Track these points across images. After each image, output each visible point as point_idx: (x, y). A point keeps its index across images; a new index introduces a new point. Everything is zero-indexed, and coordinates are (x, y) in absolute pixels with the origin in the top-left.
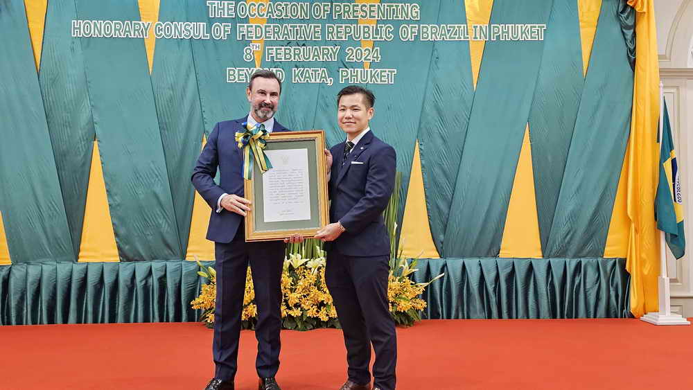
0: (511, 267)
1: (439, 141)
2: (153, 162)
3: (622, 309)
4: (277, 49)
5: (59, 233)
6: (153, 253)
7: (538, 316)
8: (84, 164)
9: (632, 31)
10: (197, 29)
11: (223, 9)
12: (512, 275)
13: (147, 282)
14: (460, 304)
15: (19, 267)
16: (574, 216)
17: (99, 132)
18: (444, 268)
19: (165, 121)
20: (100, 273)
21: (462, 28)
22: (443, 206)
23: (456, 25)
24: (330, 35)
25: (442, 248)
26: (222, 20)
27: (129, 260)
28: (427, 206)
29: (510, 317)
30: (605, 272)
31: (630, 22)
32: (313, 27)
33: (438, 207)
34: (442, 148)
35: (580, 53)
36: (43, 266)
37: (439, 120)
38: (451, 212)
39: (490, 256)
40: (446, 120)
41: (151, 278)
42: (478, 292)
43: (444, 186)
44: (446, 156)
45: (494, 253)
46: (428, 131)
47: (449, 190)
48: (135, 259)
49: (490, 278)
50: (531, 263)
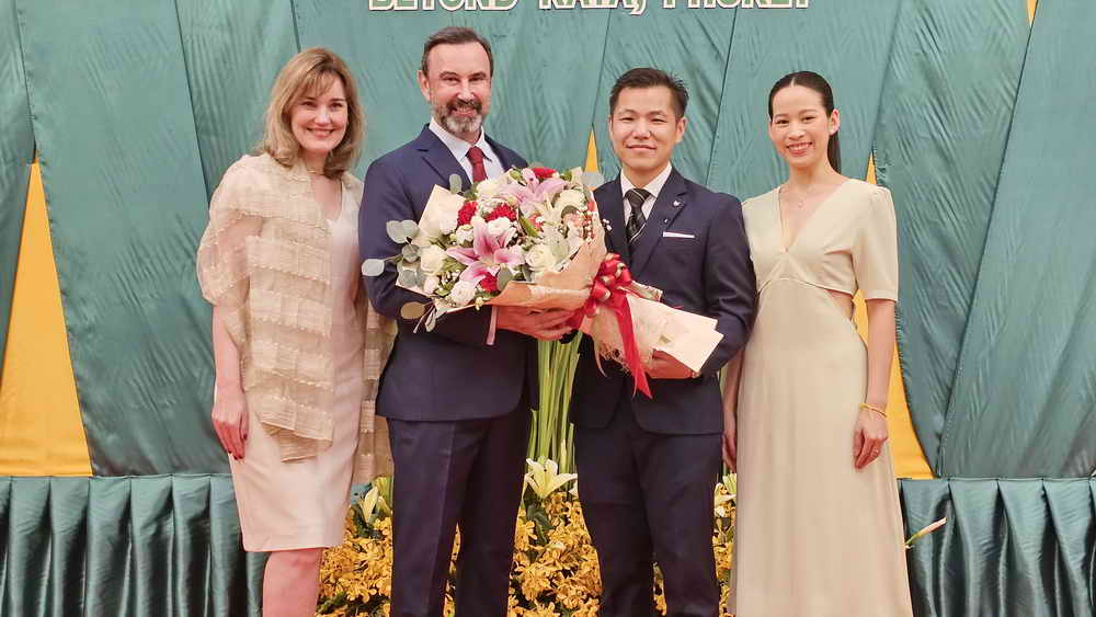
1: (932, 162)
2: (179, 218)
6: (176, 454)
8: (5, 223)
13: (159, 531)
14: (987, 607)
17: (43, 138)
18: (945, 505)
19: (210, 108)
20: (43, 504)
22: (942, 337)
25: (939, 451)
27: (115, 471)
33: (928, 340)
34: (940, 178)
37: (932, 104)
38: (964, 352)
39: (1073, 474)
40: (951, 104)
41: (171, 519)
42: (1038, 572)
43: (945, 283)
44: (952, 202)
45: (1083, 465)
46: (901, 135)
47: (958, 292)
48: (131, 468)
49: (1071, 535)
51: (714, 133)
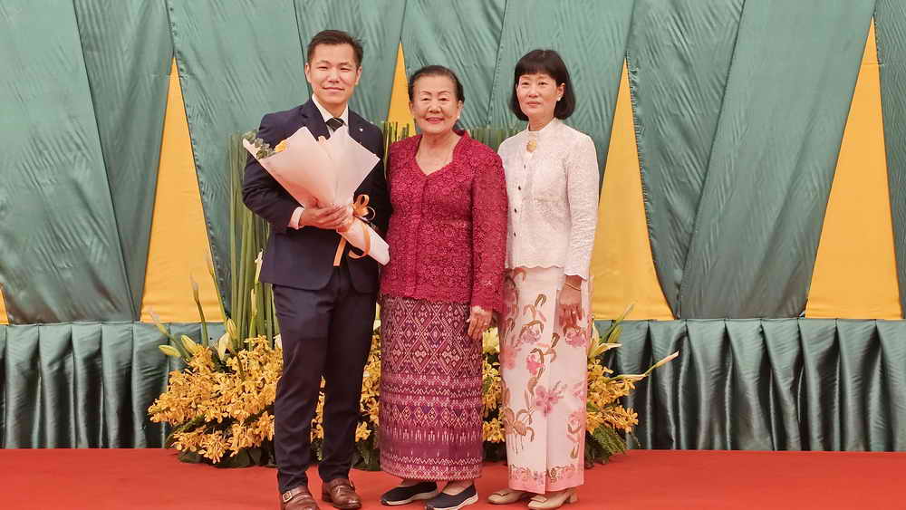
0: (831, 339)
1: (674, 65)
2: (70, 117)
6: (74, 307)
7: (891, 446)
12: (832, 357)
13: (62, 368)
14: (716, 421)
18: (682, 340)
19: (93, 28)
22: (681, 207)
25: (678, 297)
27: (27, 320)
28: (646, 207)
29: (827, 445)
33: (670, 210)
34: (680, 79)
37: (674, 17)
38: (698, 219)
39: (785, 315)
40: (689, 18)
41: (71, 358)
42: (756, 392)
43: (684, 163)
44: (689, 97)
45: (793, 308)
46: (649, 43)
47: (694, 170)
48: (38, 317)
49: (783, 364)
50: (876, 328)
51: (499, 45)
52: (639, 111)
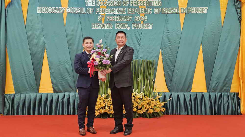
0: (196, 96)
1: (169, 50)
2: (66, 57)
3: (237, 111)
4: (110, 17)
5: (32, 83)
6: (65, 90)
7: (206, 114)
8: (41, 58)
9: (240, 9)
10: (82, 10)
11: (91, 3)
12: (196, 99)
13: (63, 100)
14: (177, 109)
15: (18, 95)
16: (219, 77)
17: (46, 46)
18: (171, 96)
19: (70, 42)
20: (46, 97)
21: (177, 9)
22: (170, 73)
23: (175, 8)
24: (129, 12)
25: (170, 88)
26: (90, 7)
27: (57, 92)
28: (164, 73)
29: (195, 114)
30: (231, 97)
31: (239, 6)
32: (123, 9)
33: (168, 73)
34: (170, 52)
35: (220, 18)
36: (26, 94)
37: (169, 42)
38: (173, 75)
39: (188, 92)
40: (171, 42)
42: (183, 105)
44: (171, 55)
45: (189, 90)
46: (164, 46)
47: (172, 67)
48: (59, 92)
49: (188, 100)
50: (203, 94)
51: (139, 46)
52: (163, 57)
